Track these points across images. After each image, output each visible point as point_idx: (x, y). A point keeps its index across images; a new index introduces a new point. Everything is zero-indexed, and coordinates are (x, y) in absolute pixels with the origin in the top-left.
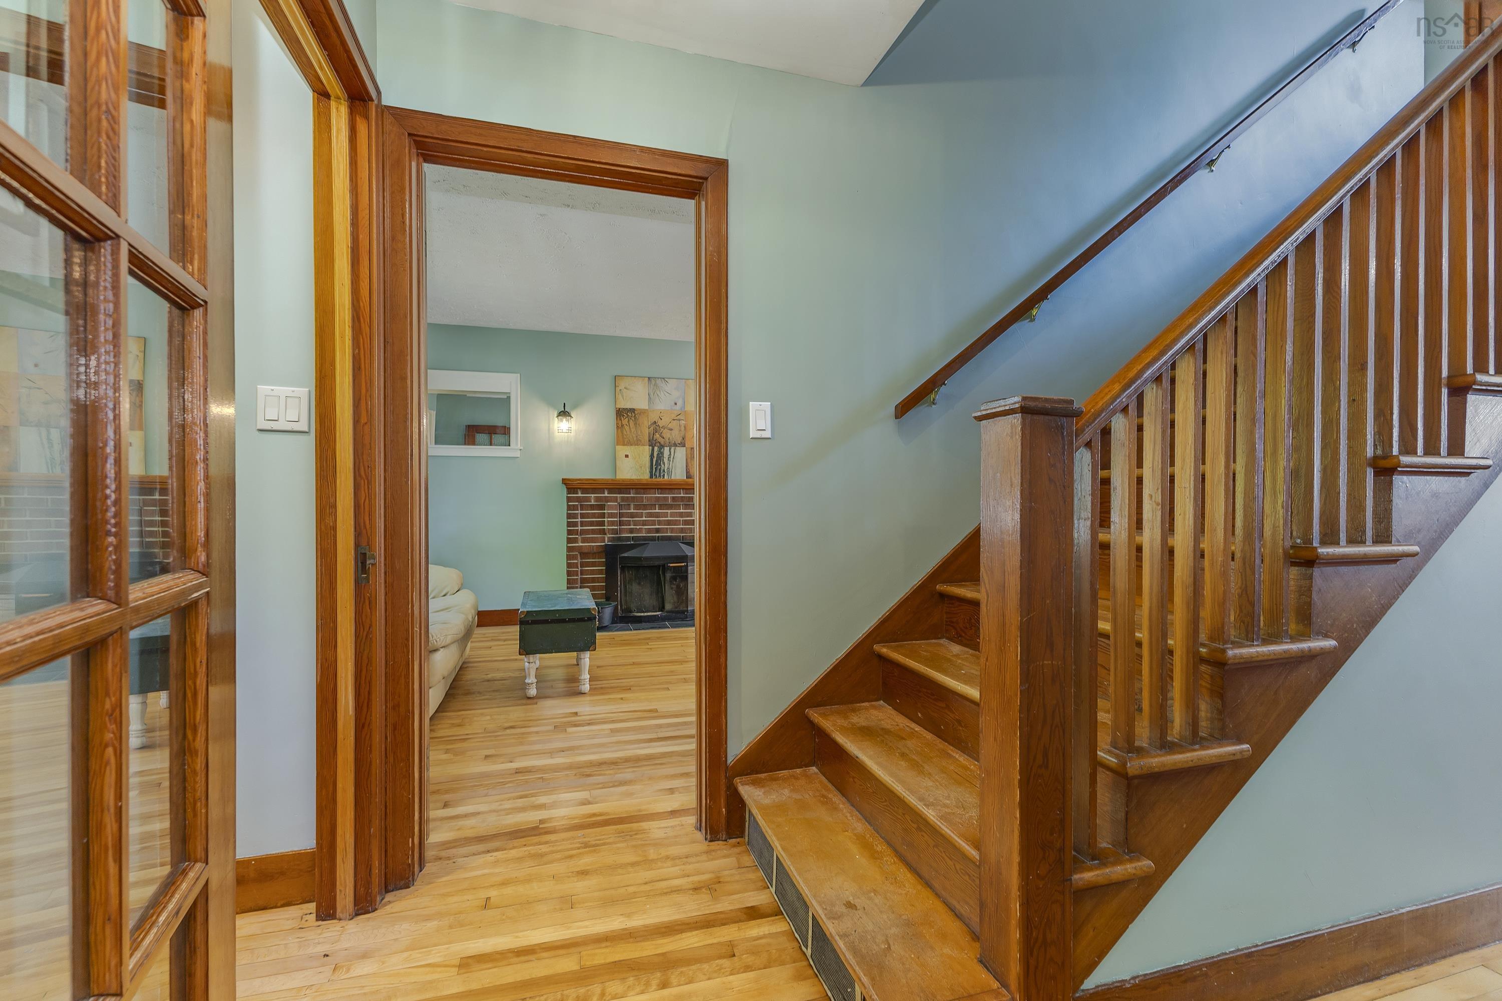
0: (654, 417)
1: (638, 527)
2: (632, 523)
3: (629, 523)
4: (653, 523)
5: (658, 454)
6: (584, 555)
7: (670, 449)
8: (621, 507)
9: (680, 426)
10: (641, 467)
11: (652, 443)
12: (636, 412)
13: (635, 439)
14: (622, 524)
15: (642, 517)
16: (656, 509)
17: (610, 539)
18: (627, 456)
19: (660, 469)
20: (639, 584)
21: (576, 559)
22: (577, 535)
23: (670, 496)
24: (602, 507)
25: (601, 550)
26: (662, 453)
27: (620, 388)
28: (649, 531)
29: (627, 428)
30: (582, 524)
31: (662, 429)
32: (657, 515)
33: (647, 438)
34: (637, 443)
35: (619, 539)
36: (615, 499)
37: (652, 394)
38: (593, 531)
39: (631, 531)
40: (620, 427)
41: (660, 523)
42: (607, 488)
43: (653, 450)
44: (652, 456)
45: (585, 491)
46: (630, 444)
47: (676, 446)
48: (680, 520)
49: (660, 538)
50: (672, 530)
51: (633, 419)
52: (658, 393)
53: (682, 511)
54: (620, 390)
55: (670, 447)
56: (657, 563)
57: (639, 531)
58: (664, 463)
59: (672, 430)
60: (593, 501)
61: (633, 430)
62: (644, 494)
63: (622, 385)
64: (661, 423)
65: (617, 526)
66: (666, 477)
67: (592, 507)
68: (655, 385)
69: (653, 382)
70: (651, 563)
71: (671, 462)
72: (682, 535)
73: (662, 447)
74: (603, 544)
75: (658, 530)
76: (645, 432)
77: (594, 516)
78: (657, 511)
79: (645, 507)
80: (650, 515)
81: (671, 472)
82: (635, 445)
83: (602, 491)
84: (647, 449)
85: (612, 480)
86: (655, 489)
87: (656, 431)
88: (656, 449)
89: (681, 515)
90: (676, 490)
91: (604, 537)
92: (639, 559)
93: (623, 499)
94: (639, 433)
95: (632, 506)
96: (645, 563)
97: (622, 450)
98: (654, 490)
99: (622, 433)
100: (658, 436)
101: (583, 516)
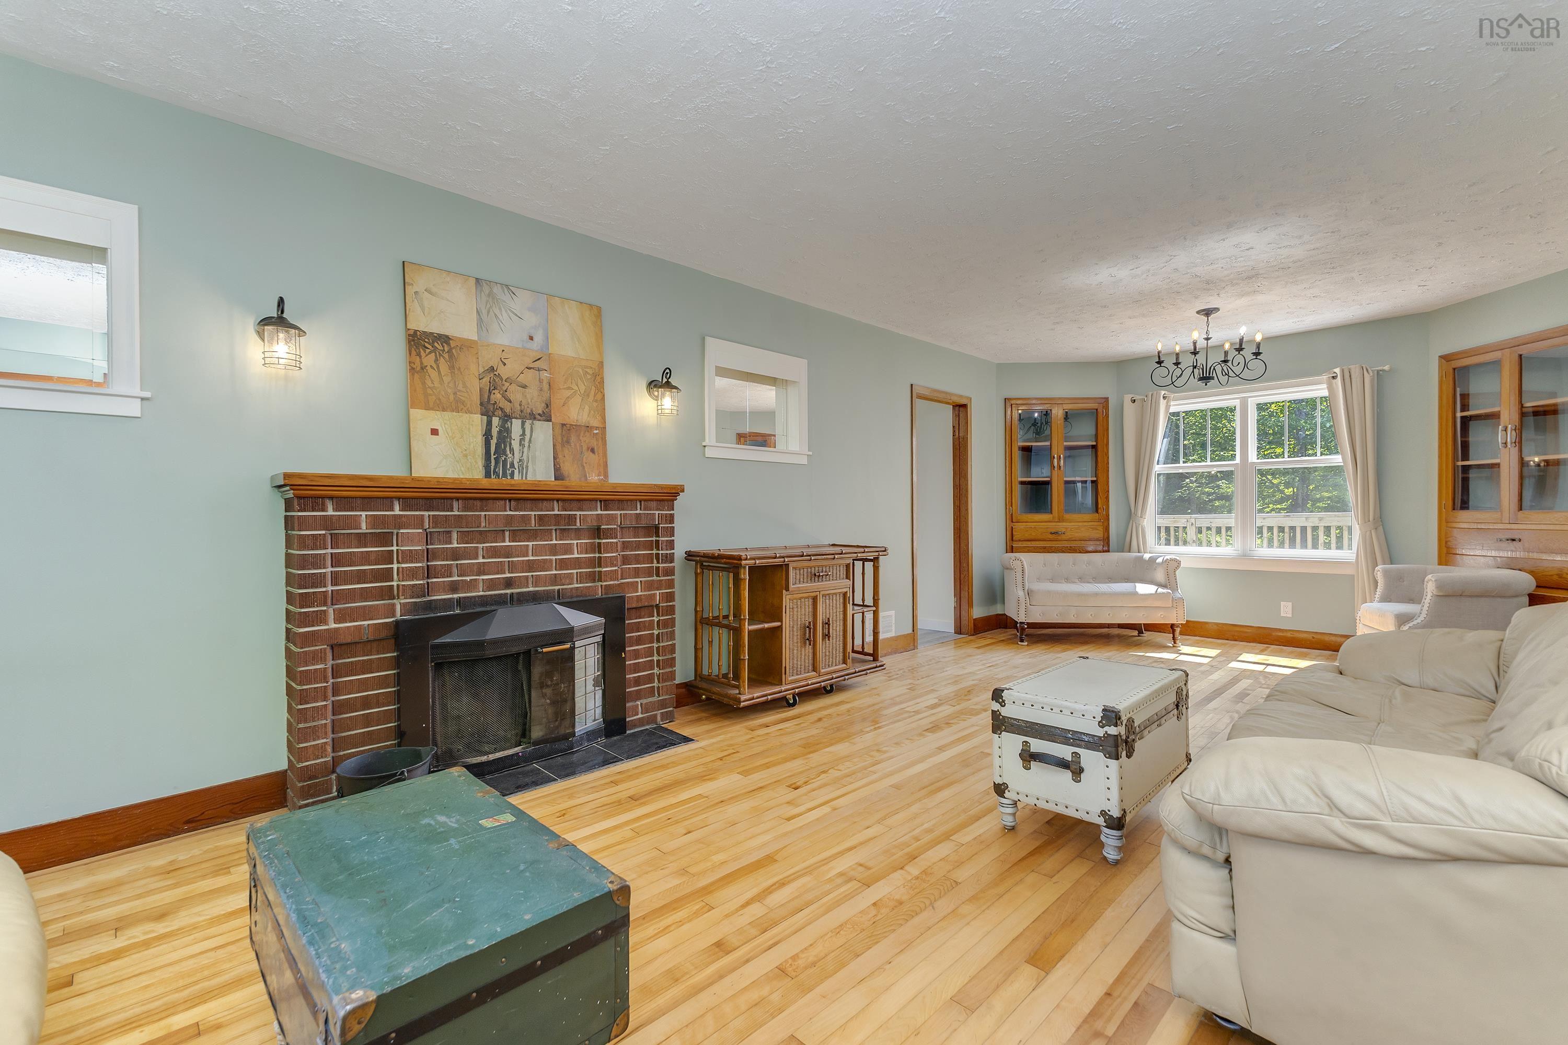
0: (489, 358)
1: (468, 578)
2: (455, 570)
3: (448, 571)
4: (499, 568)
5: (500, 432)
6: (339, 647)
7: (523, 424)
8: (429, 538)
9: (541, 381)
10: (466, 456)
11: (488, 409)
12: (452, 344)
13: (452, 397)
14: (432, 572)
15: (476, 558)
16: (504, 541)
17: (406, 608)
18: (434, 432)
19: (505, 462)
20: (476, 696)
21: (323, 660)
22: (325, 604)
23: (533, 513)
24: (385, 539)
25: (383, 634)
26: (508, 431)
27: (416, 288)
28: (491, 585)
29: (434, 374)
30: (336, 579)
31: (507, 384)
32: (508, 553)
33: (476, 399)
34: (457, 406)
35: (429, 606)
36: (419, 523)
37: (484, 312)
38: (365, 595)
39: (454, 587)
40: (416, 370)
41: (512, 567)
42: (399, 499)
43: (489, 423)
44: (487, 435)
45: (343, 502)
46: (440, 406)
47: (535, 419)
48: (551, 560)
49: (515, 597)
50: (537, 581)
51: (446, 356)
52: (497, 311)
53: (554, 542)
54: (416, 293)
55: (523, 419)
56: (514, 650)
57: (472, 585)
58: (512, 450)
59: (525, 387)
60: (364, 526)
61: (447, 379)
62: (482, 510)
63: (419, 283)
64: (504, 372)
65: (423, 579)
66: (516, 477)
67: (362, 539)
68: (491, 295)
69: (486, 289)
70: (503, 651)
71: (526, 450)
72: (557, 588)
73: (507, 418)
74: (391, 620)
75: (509, 583)
76: (473, 388)
77: (365, 558)
78: (508, 544)
79: (483, 536)
80: (494, 552)
81: (527, 467)
82: (453, 411)
83: (387, 503)
84: (477, 421)
85: (405, 478)
86: (505, 499)
87: (493, 387)
88: (496, 421)
89: (553, 550)
90: (545, 503)
91: (394, 605)
92: (480, 644)
93: (435, 521)
94: (460, 387)
95: (455, 535)
96: (490, 653)
97: (423, 419)
98: (502, 502)
99: (424, 383)
100: (498, 396)
101: (337, 560)
